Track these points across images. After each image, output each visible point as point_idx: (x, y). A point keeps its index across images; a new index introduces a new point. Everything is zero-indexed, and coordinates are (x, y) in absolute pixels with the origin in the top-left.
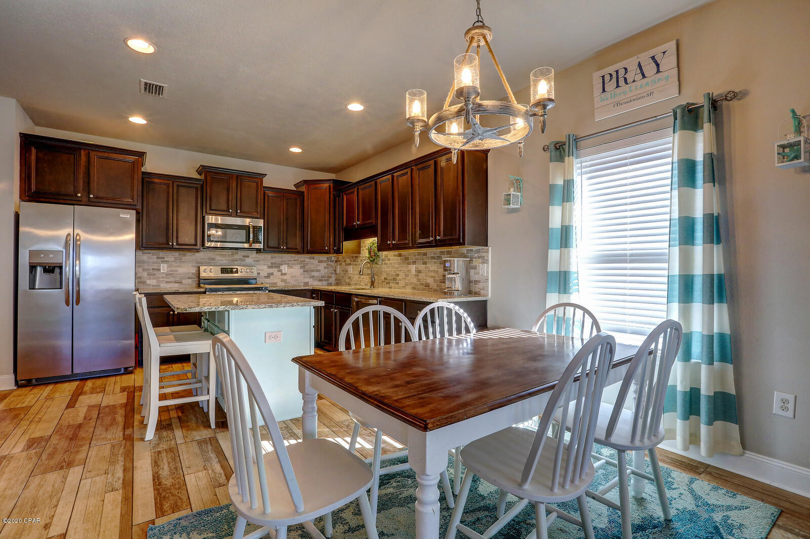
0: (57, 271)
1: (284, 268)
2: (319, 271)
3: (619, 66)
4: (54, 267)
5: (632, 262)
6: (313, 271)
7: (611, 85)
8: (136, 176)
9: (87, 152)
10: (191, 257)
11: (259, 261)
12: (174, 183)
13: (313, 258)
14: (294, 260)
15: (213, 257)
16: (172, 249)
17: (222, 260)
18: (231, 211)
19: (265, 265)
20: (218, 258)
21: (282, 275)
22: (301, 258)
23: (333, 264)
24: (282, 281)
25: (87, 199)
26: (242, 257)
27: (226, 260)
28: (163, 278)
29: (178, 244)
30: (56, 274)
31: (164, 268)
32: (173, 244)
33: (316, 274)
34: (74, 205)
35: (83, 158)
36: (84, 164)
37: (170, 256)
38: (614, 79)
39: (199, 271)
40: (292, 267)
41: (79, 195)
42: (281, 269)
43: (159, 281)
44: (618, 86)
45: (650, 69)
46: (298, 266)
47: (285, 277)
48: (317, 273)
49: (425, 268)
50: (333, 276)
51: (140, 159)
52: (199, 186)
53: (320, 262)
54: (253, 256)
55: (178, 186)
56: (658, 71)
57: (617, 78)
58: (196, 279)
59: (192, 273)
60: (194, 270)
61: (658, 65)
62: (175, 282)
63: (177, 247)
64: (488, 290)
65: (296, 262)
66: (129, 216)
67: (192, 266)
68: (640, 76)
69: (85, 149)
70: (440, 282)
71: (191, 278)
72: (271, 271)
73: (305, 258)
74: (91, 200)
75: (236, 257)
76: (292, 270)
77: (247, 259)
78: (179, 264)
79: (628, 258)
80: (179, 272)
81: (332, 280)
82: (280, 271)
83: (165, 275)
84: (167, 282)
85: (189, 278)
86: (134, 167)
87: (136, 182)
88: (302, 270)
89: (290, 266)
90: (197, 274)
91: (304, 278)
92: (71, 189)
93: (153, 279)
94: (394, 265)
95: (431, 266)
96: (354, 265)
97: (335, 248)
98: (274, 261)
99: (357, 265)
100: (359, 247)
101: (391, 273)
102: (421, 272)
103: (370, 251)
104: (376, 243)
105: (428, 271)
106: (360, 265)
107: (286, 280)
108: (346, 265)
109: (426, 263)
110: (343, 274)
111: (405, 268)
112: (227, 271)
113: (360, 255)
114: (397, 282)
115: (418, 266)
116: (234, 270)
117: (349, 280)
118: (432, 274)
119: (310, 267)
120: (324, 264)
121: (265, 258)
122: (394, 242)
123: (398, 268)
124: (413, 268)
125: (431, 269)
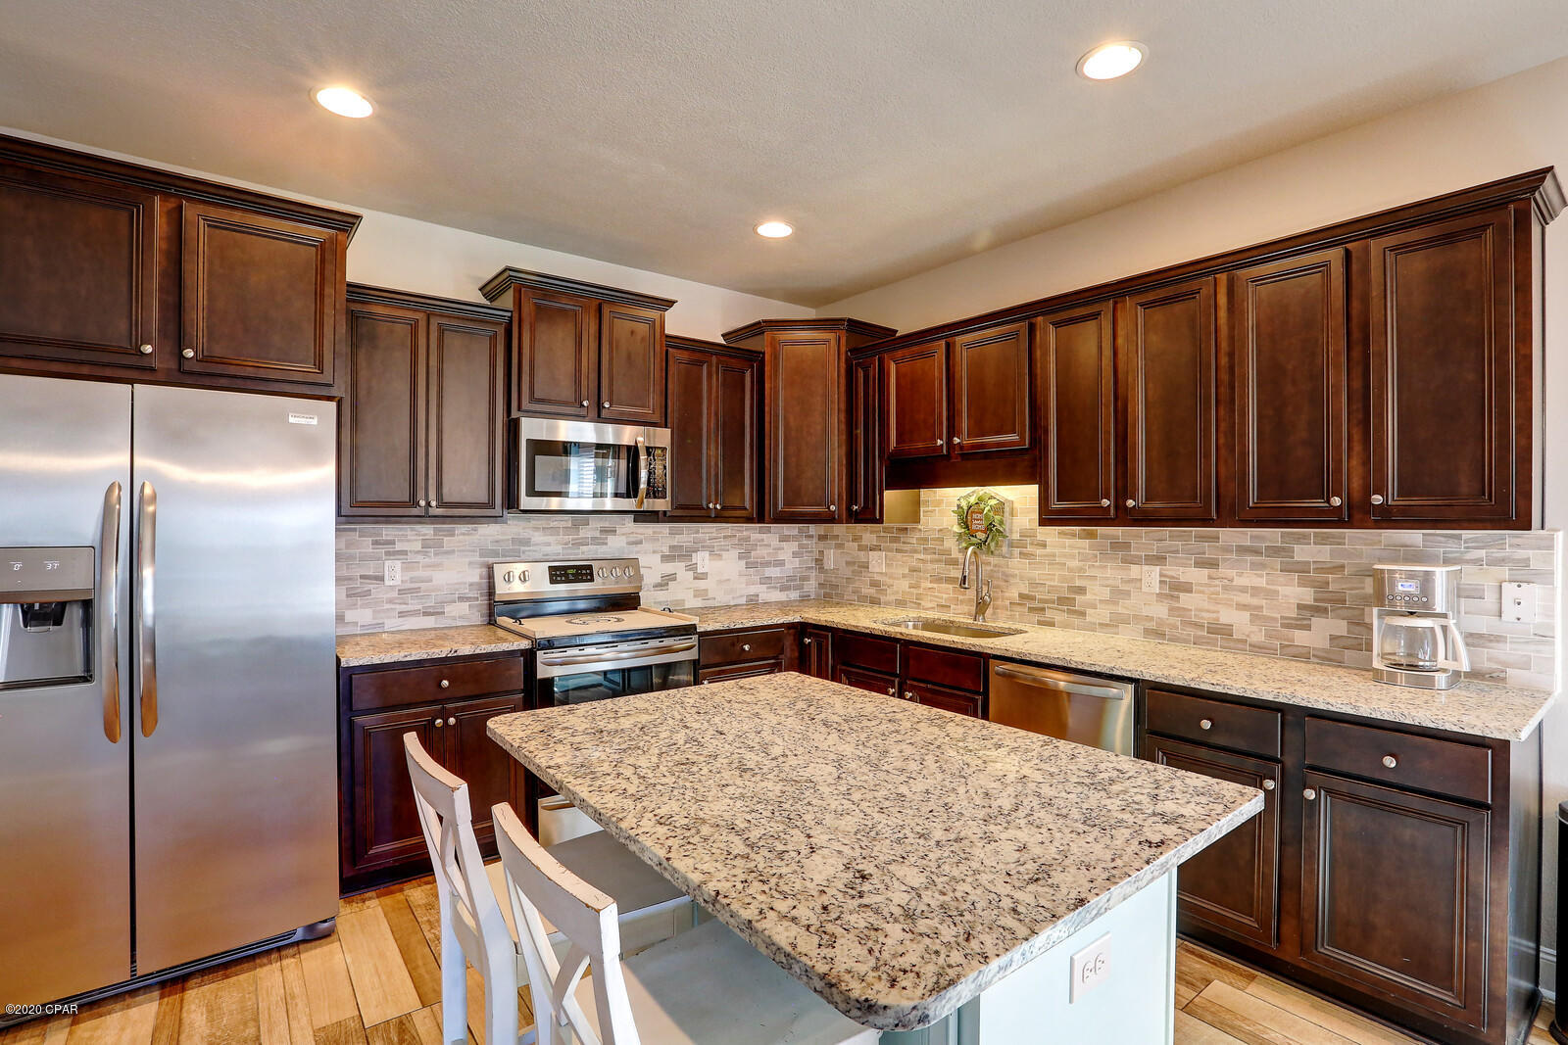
0: (74, 614)
1: (702, 560)
2: (781, 563)
4: (63, 605)
6: (768, 564)
8: (329, 291)
9: (172, 204)
10: (467, 537)
11: (641, 542)
12: (432, 320)
14: (725, 537)
15: (526, 536)
16: (425, 517)
17: (549, 544)
18: (585, 403)
19: (654, 552)
20: (538, 537)
21: (695, 578)
22: (741, 531)
23: (812, 543)
24: (698, 593)
25: (173, 365)
26: (597, 534)
27: (559, 543)
28: (391, 601)
29: (441, 504)
30: (71, 629)
31: (395, 573)
32: (428, 504)
33: (773, 572)
34: (131, 382)
35: (160, 225)
36: (164, 246)
37: (411, 537)
39: (491, 577)
40: (720, 555)
41: (148, 349)
42: (694, 561)
43: (379, 612)
46: (734, 553)
47: (701, 584)
48: (778, 569)
49: (1210, 578)
50: (813, 574)
51: (340, 237)
52: (501, 331)
53: (784, 539)
54: (624, 530)
55: (441, 330)
58: (483, 601)
59: (471, 585)
60: (476, 576)
62: (426, 614)
63: (440, 511)
64: (1551, 671)
65: (728, 542)
66: (316, 418)
67: (470, 563)
69: (166, 196)
70: (1283, 626)
71: (468, 599)
72: (669, 568)
73: (752, 532)
74: (187, 367)
75: (585, 533)
76: (718, 564)
77: (611, 538)
78: (433, 560)
80: (434, 582)
81: (811, 586)
82: (692, 568)
83: (395, 594)
84: (402, 614)
85: (461, 599)
86: (323, 261)
87: (328, 311)
88: (743, 563)
89: (715, 555)
90: (485, 586)
91: (749, 584)
92: (117, 330)
93: (364, 606)
94: (1063, 560)
95: (1240, 575)
96: (891, 551)
97: (855, 508)
98: (677, 540)
99: (906, 552)
100: (917, 503)
101: (1048, 583)
102: (1187, 588)
103: (966, 518)
104: (991, 498)
105: (1225, 588)
106: (915, 551)
107: (707, 590)
108: (861, 548)
109: (1213, 564)
110: (847, 572)
111: (1112, 573)
112: (566, 575)
113: (920, 527)
114: (1075, 612)
115: (1173, 570)
116: (584, 572)
117: (872, 591)
118: (1246, 599)
119: (761, 553)
120: (793, 546)
121: (654, 533)
122: (1130, 503)
123: (1081, 569)
124: (1151, 577)
125: (1239, 581)
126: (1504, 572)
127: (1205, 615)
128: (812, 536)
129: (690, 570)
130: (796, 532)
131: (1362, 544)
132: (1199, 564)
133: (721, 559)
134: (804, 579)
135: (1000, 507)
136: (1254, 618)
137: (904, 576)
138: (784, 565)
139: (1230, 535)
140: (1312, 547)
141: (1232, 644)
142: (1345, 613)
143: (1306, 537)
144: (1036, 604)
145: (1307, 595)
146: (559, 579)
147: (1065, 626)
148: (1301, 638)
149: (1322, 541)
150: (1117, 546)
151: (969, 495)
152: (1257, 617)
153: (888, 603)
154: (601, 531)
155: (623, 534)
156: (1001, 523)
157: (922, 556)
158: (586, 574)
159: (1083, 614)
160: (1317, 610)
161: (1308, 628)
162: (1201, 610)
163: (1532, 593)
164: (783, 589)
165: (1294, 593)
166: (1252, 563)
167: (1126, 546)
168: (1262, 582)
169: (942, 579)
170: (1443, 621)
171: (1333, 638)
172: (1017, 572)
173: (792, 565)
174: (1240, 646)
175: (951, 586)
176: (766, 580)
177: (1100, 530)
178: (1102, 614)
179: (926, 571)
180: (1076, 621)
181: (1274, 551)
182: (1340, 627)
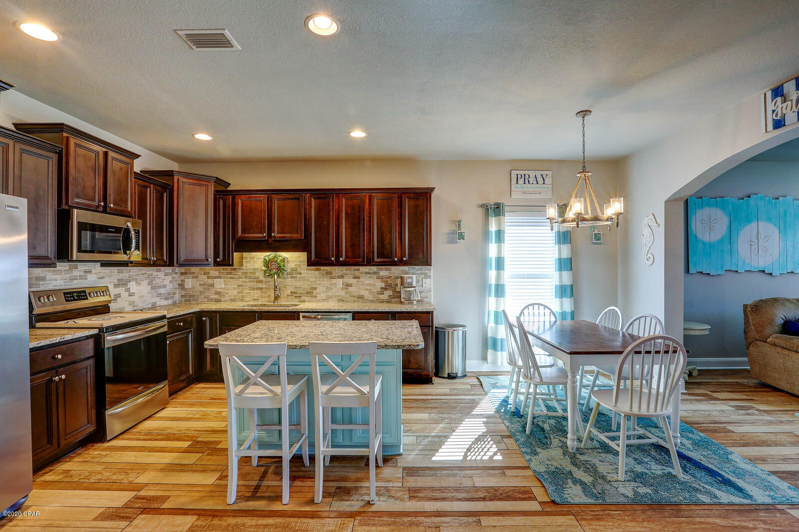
1: (132, 286)
2: (165, 286)
3: (526, 172)
5: (528, 278)
6: (159, 287)
7: (521, 181)
11: (103, 278)
13: (160, 271)
14: (142, 274)
15: (43, 275)
17: (56, 280)
18: (102, 204)
19: (112, 282)
21: (129, 296)
22: (149, 271)
23: (178, 276)
24: (130, 303)
26: (82, 274)
33: (162, 291)
38: (523, 179)
40: (139, 283)
42: (129, 287)
44: (525, 183)
45: (540, 180)
46: (146, 282)
47: (132, 298)
48: (164, 289)
49: (357, 282)
50: (179, 291)
53: (166, 274)
54: (96, 271)
55: (22, 152)
56: (544, 183)
57: (525, 179)
61: (544, 180)
65: (143, 276)
66: (18, 209)
68: (535, 182)
70: (377, 294)
72: (118, 291)
75: (76, 273)
76: (139, 287)
77: (89, 276)
79: (526, 276)
81: (177, 297)
82: (128, 290)
88: (150, 287)
89: (138, 284)
91: (152, 297)
94: (307, 279)
95: (366, 280)
96: (227, 278)
97: (219, 260)
98: (121, 276)
99: (236, 278)
100: (242, 258)
101: (302, 287)
102: (351, 285)
103: (267, 263)
104: (279, 256)
105: (362, 285)
106: (241, 278)
107: (134, 301)
108: (208, 278)
109: (358, 278)
110: (201, 289)
111: (326, 282)
112: (73, 297)
113: (243, 268)
114: (313, 296)
115: (346, 280)
116: (82, 294)
117: (216, 297)
118: (368, 287)
119: (157, 282)
120: (169, 278)
121: (110, 272)
122: (341, 259)
123: (315, 281)
124: (340, 282)
125: (365, 282)
126: (423, 276)
127: (356, 293)
128: (177, 273)
129: (127, 291)
130: (170, 271)
131: (396, 271)
132: (354, 278)
133: (140, 285)
134: (175, 293)
135: (283, 260)
136: (370, 293)
137: (234, 289)
138: (166, 287)
139: (363, 269)
140: (384, 272)
141: (364, 301)
142: (392, 289)
143: (383, 269)
144: (298, 295)
145: (383, 285)
146: (70, 299)
147: (309, 302)
148: (382, 297)
149: (387, 270)
150: (328, 273)
151: (269, 255)
152: (371, 292)
153: (225, 301)
154: (84, 272)
155: (96, 273)
156: (284, 266)
157: (244, 280)
158: (84, 296)
159: (316, 297)
160: (386, 289)
161: (383, 294)
162: (355, 292)
163: (428, 280)
164: (166, 299)
165: (380, 284)
166: (369, 277)
167: (331, 273)
168: (372, 282)
169: (255, 288)
170: (415, 288)
171: (389, 296)
172: (290, 284)
173: (170, 287)
174: (366, 301)
175: (259, 291)
176: (159, 295)
177: (322, 268)
178: (323, 296)
179: (246, 286)
180: (314, 299)
181: (375, 273)
182: (390, 293)
